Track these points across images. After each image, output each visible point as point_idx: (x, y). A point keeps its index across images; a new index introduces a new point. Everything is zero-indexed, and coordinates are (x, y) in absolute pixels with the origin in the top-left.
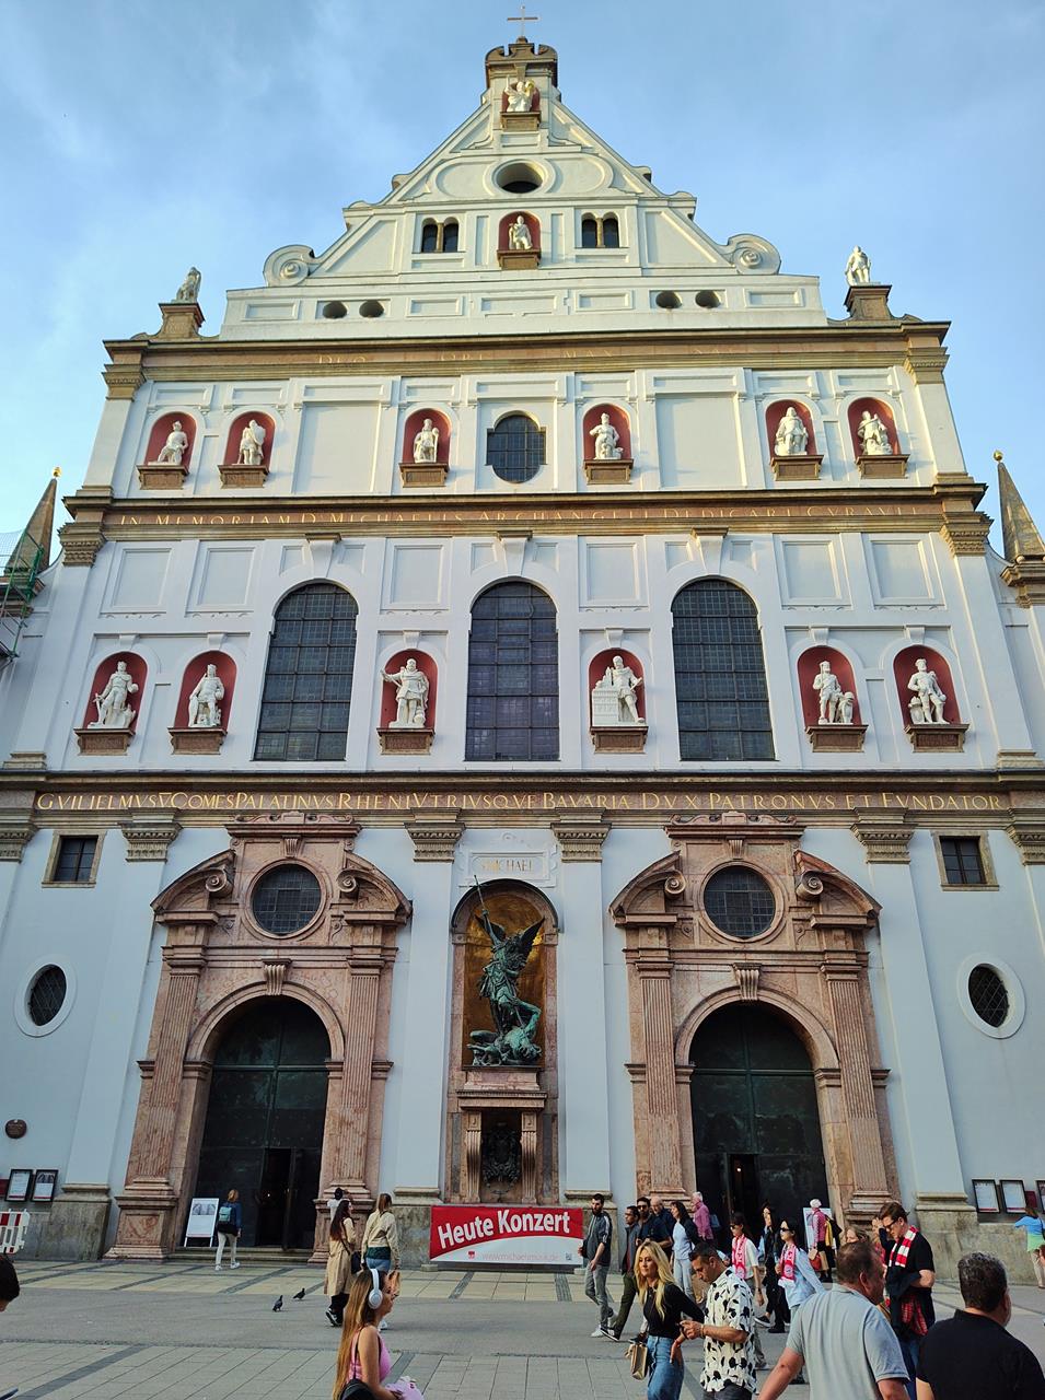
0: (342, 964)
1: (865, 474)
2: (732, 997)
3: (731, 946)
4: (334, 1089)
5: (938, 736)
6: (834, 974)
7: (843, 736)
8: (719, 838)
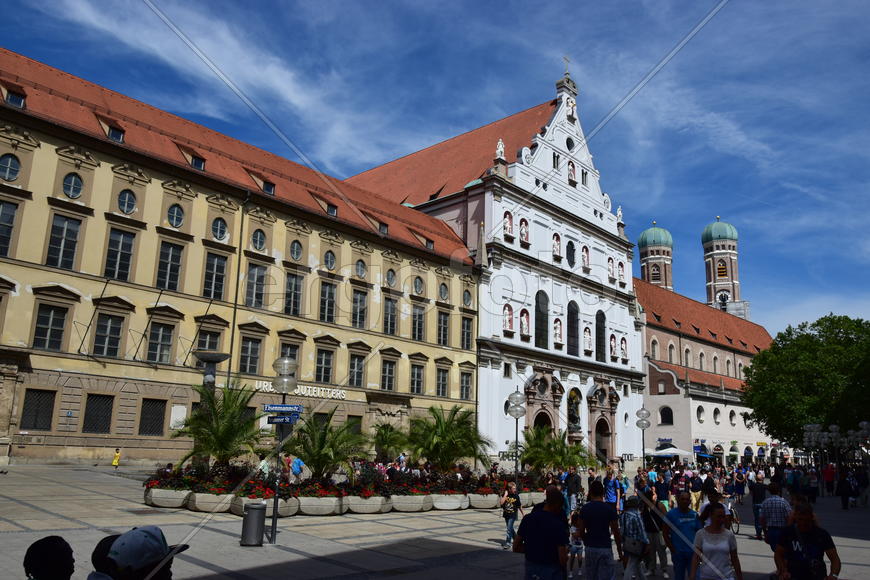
0: (553, 406)
1: (620, 288)
2: (601, 418)
3: (601, 407)
5: (625, 362)
6: (613, 413)
7: (614, 359)
8: (601, 381)
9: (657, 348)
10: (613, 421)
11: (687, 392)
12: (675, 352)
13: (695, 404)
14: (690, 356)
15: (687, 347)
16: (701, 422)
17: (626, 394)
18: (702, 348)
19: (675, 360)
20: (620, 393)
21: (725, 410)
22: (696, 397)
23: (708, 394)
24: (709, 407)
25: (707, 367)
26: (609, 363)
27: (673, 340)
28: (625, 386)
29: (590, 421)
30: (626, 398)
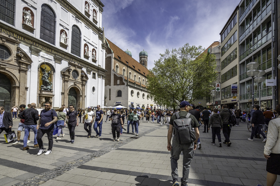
0: (17, 69)
1: (93, 21)
2: (74, 86)
3: (74, 80)
4: (17, 91)
5: (94, 61)
6: (83, 85)
7: (87, 57)
8: (74, 66)
9: (118, 69)
10: (83, 90)
11: (127, 84)
12: (125, 72)
13: (130, 89)
14: (131, 75)
15: (130, 71)
16: (132, 96)
17: (94, 77)
18: (135, 74)
19: (126, 75)
20: (90, 76)
21: (141, 93)
22: (131, 87)
23: (136, 86)
24: (136, 91)
25: (137, 80)
26: (82, 57)
27: (124, 68)
28: (93, 73)
29: (63, 87)
30: (94, 79)
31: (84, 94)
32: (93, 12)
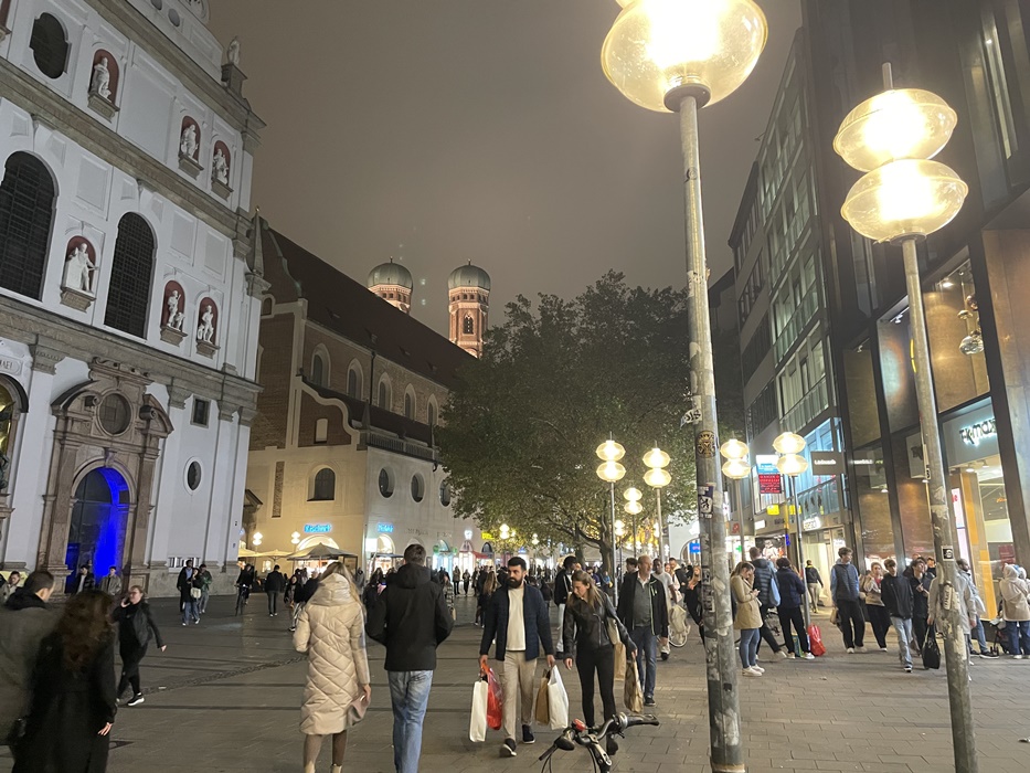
1: (213, 190)
2: (100, 464)
3: (106, 438)
6: (147, 457)
7: (173, 336)
8: (114, 376)
10: (144, 478)
11: (364, 438)
16: (386, 494)
17: (200, 417)
18: (411, 385)
19: (361, 393)
20: (180, 417)
21: (434, 479)
23: (405, 448)
26: (151, 340)
28: (197, 401)
29: (54, 470)
30: (198, 428)
31: (149, 496)
32: (215, 153)
